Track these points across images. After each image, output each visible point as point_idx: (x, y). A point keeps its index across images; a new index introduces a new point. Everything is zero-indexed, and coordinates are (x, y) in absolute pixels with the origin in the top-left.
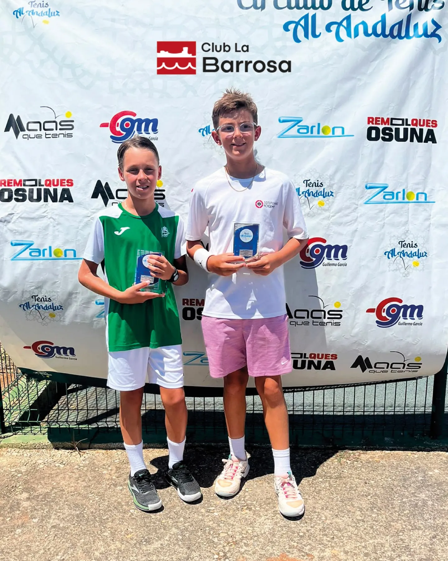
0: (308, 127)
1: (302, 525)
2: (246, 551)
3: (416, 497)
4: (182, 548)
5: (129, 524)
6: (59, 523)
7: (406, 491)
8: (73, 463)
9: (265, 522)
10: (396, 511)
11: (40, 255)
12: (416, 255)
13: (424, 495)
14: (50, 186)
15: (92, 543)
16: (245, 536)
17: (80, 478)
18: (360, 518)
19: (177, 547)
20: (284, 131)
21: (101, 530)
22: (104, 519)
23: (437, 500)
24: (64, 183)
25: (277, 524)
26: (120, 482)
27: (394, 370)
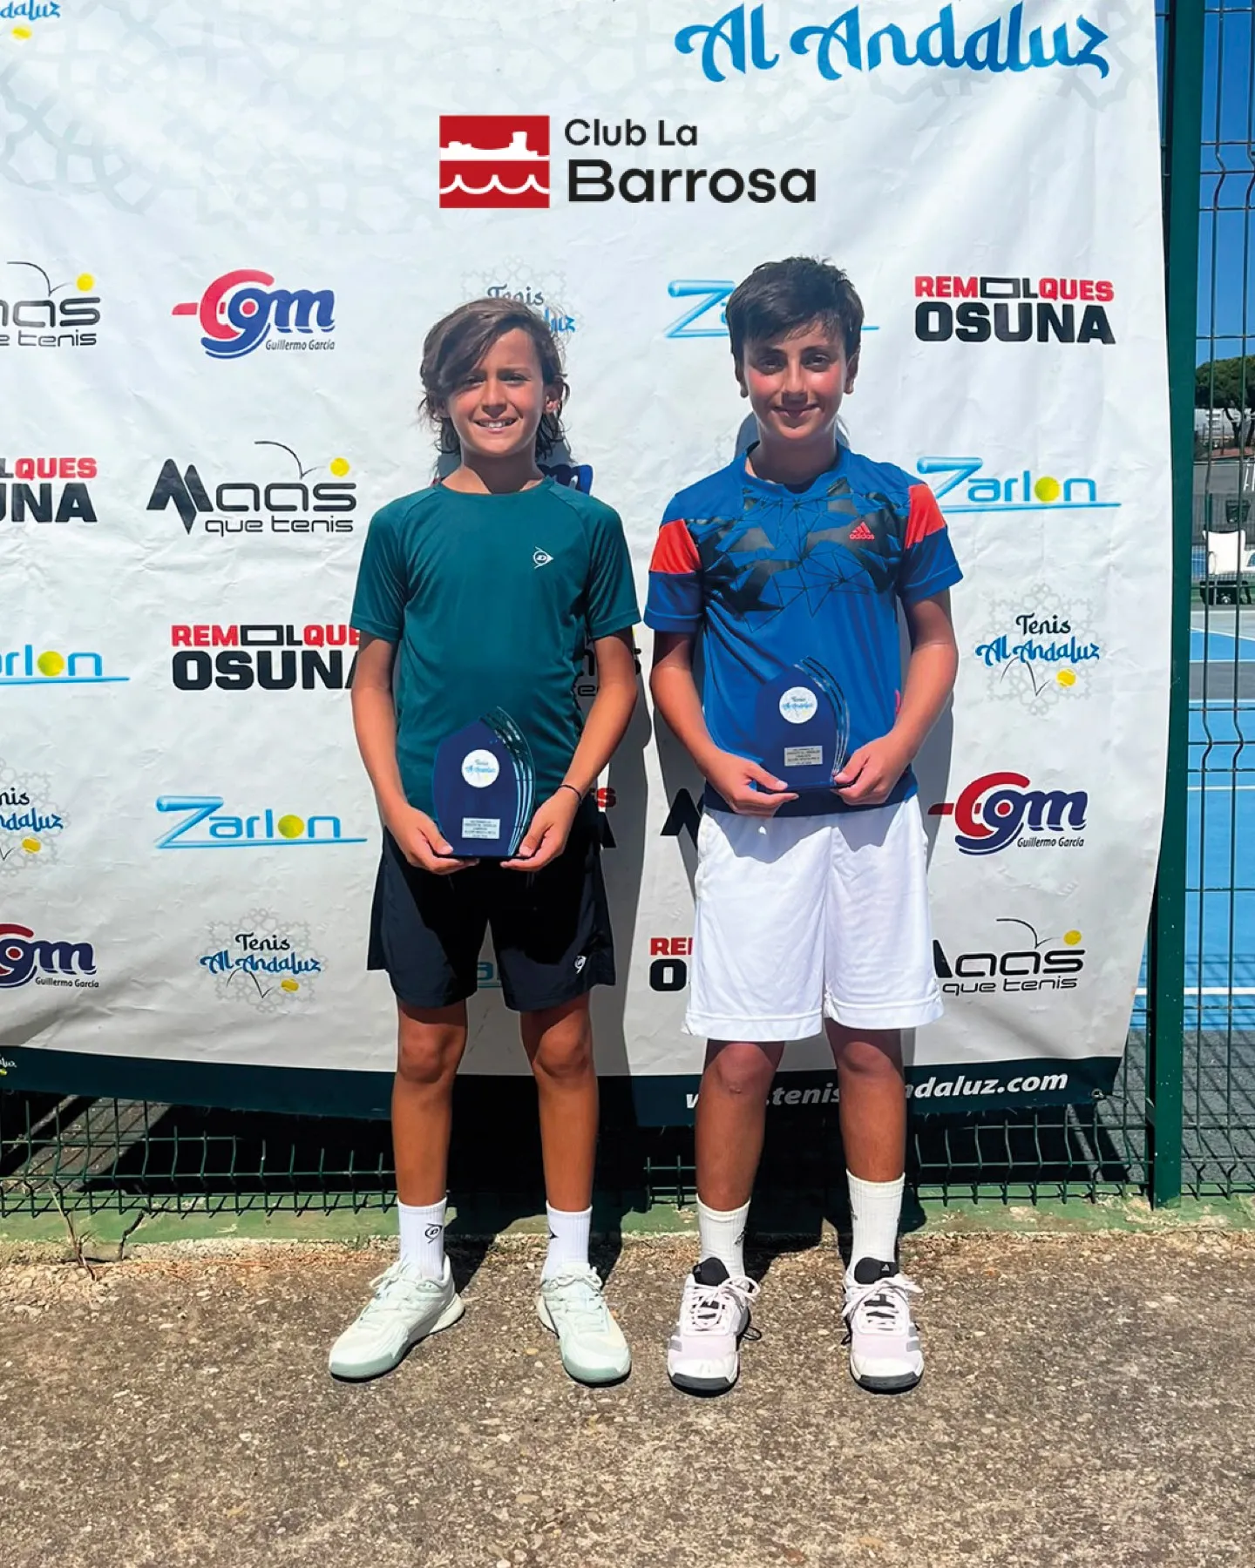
1: (768, 1462)
2: (596, 1544)
3: (1114, 1373)
4: (398, 1541)
5: (233, 1476)
6: (14, 1479)
7: (1080, 1356)
8: (68, 1302)
9: (654, 1458)
10: (1052, 1417)
12: (1066, 654)
13: (1136, 1369)
14: (32, 478)
15: (117, 1536)
16: (592, 1501)
17: (88, 1346)
18: (946, 1439)
19: (382, 1538)
20: (683, 321)
21: (147, 1497)
22: (157, 1464)
23: (1174, 1380)
24: (72, 468)
26: (210, 1355)
27: (1010, 978)
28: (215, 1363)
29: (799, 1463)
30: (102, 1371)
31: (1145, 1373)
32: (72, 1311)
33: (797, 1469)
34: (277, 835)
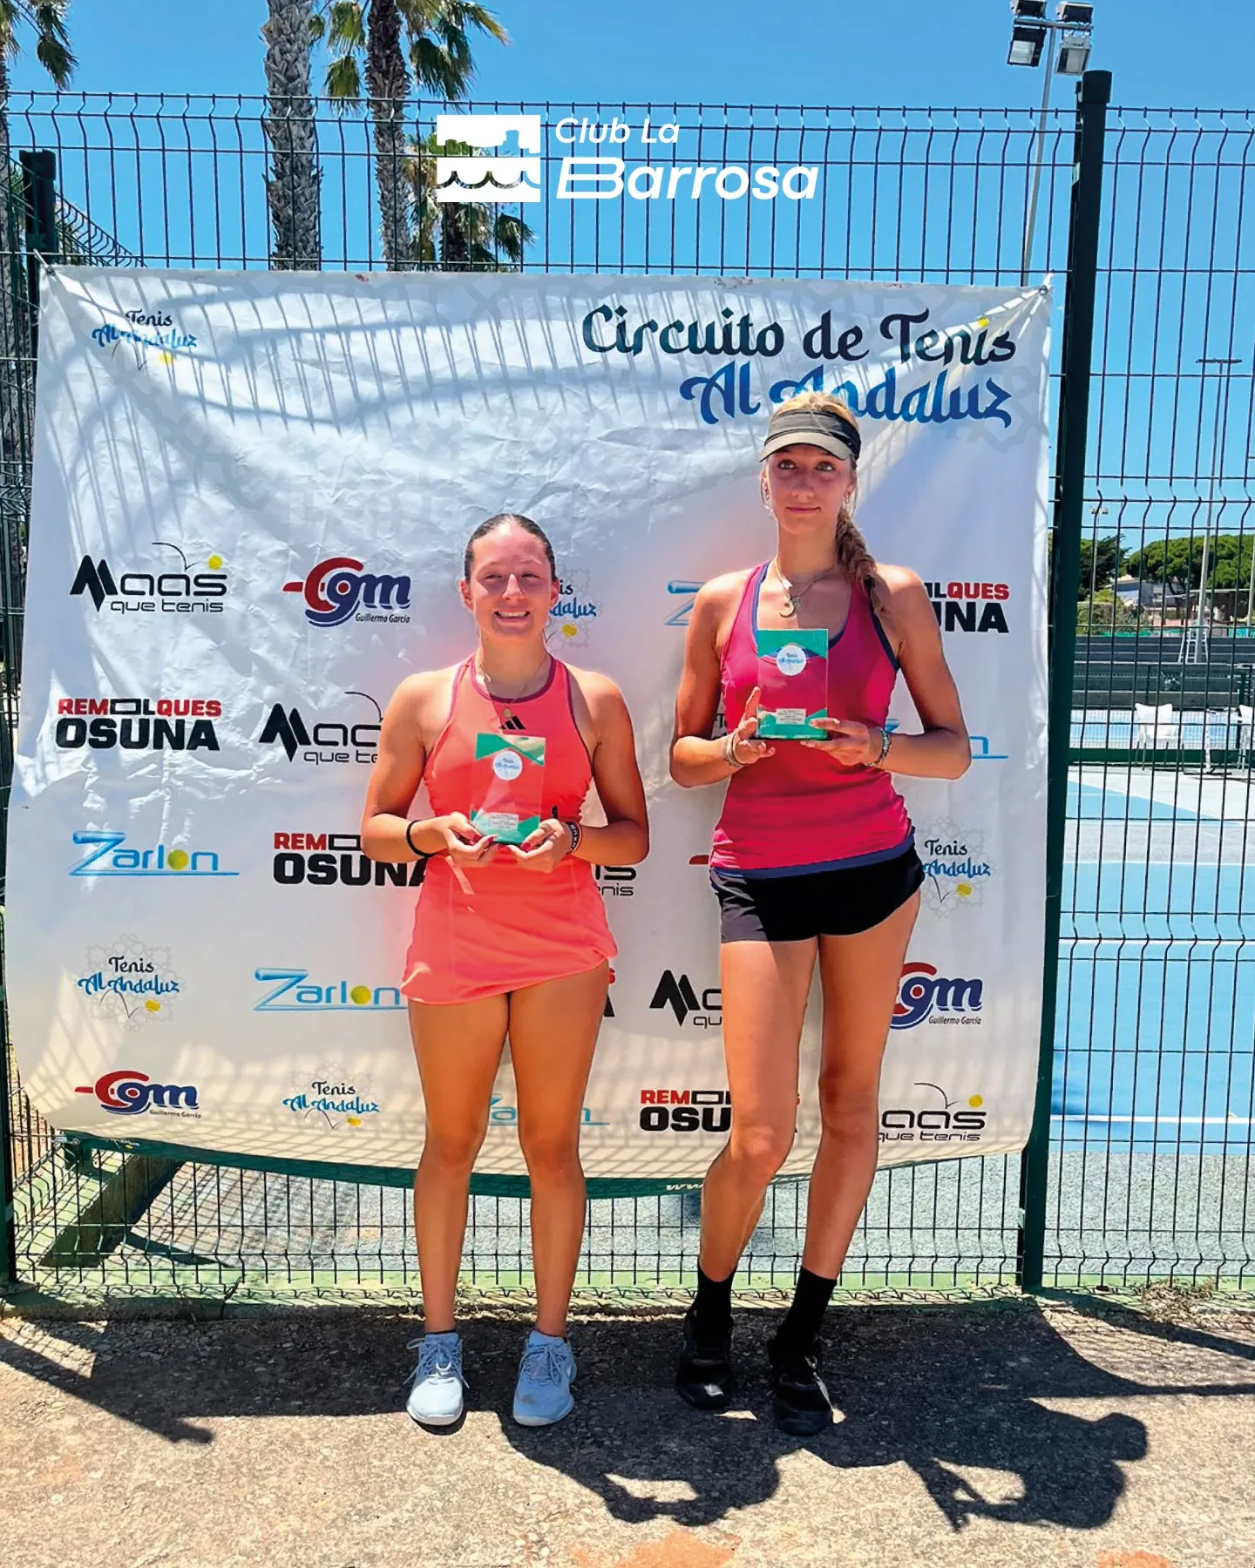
1: (717, 1475)
2: (589, 1530)
3: (977, 1413)
4: (443, 1526)
5: (318, 1479)
7: (954, 1401)
8: (182, 1350)
11: (137, 864)
12: (963, 871)
13: (993, 1410)
14: (170, 715)
15: (233, 1520)
17: (201, 1383)
19: (431, 1524)
20: (679, 612)
21: (253, 1493)
22: (260, 1470)
24: (201, 708)
26: (295, 1393)
27: (926, 1131)
28: (299, 1398)
29: (740, 1475)
30: (212, 1402)
32: (185, 1357)
33: (738, 1479)
34: (350, 1002)
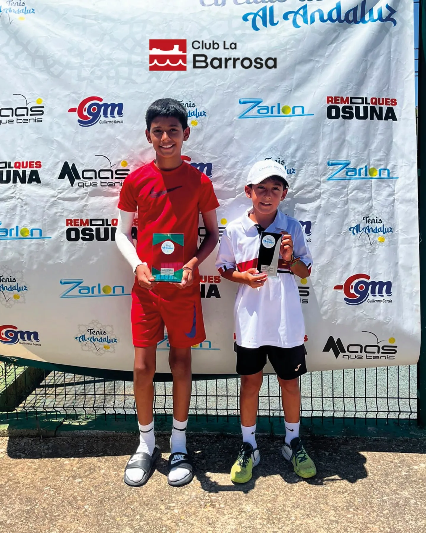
0: (268, 107)
1: (269, 526)
3: (398, 494)
5: (80, 522)
6: (6, 519)
9: (228, 521)
10: (374, 511)
11: (7, 234)
12: (381, 231)
13: (407, 493)
14: (20, 168)
18: (334, 519)
20: (244, 112)
21: (49, 529)
22: (55, 516)
23: (421, 498)
24: (33, 165)
25: (240, 524)
26: (79, 475)
27: (368, 354)
28: (81, 478)
29: (280, 526)
30: (42, 479)
31: (410, 495)
33: (279, 528)
34: (102, 293)
